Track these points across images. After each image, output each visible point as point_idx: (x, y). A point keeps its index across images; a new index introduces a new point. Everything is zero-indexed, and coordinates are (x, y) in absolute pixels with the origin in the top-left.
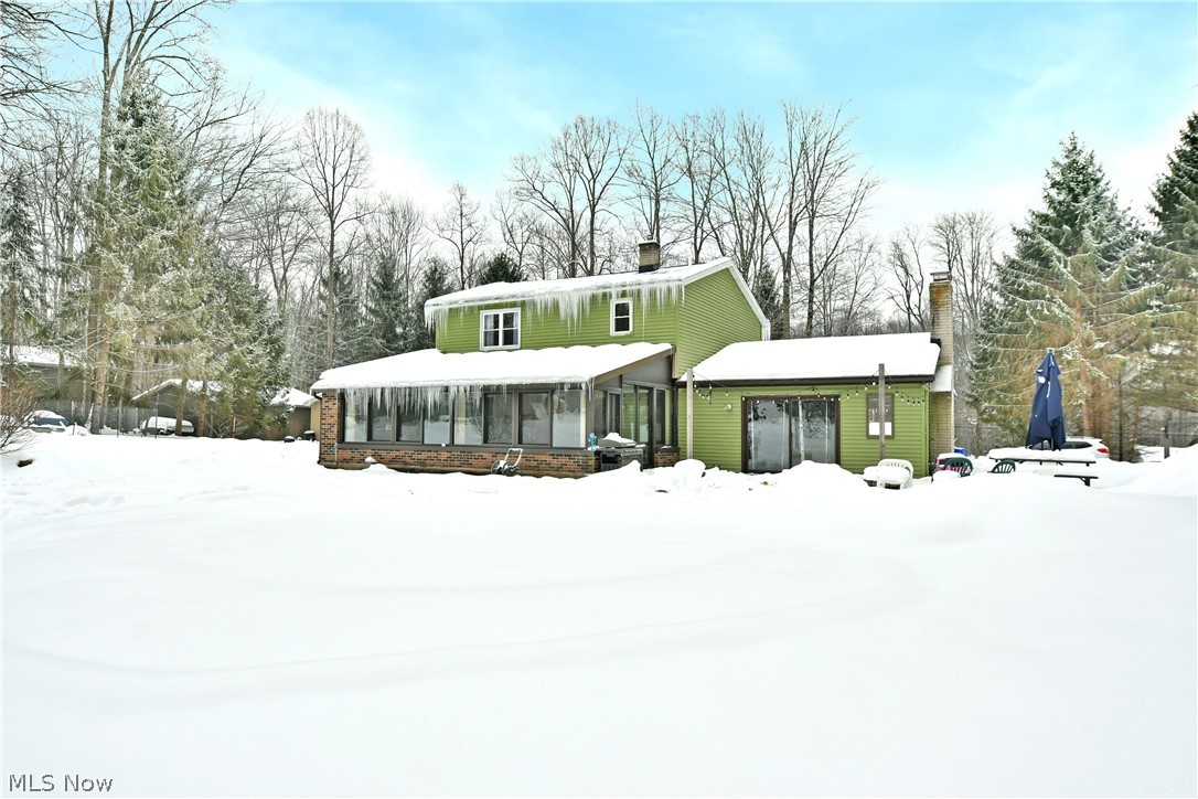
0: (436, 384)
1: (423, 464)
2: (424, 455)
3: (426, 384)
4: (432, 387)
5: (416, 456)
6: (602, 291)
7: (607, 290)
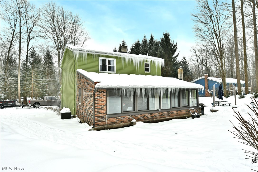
0: (164, 87)
1: (152, 118)
2: (153, 115)
3: (160, 87)
4: (163, 88)
5: (149, 116)
6: (146, 59)
7: (147, 59)
